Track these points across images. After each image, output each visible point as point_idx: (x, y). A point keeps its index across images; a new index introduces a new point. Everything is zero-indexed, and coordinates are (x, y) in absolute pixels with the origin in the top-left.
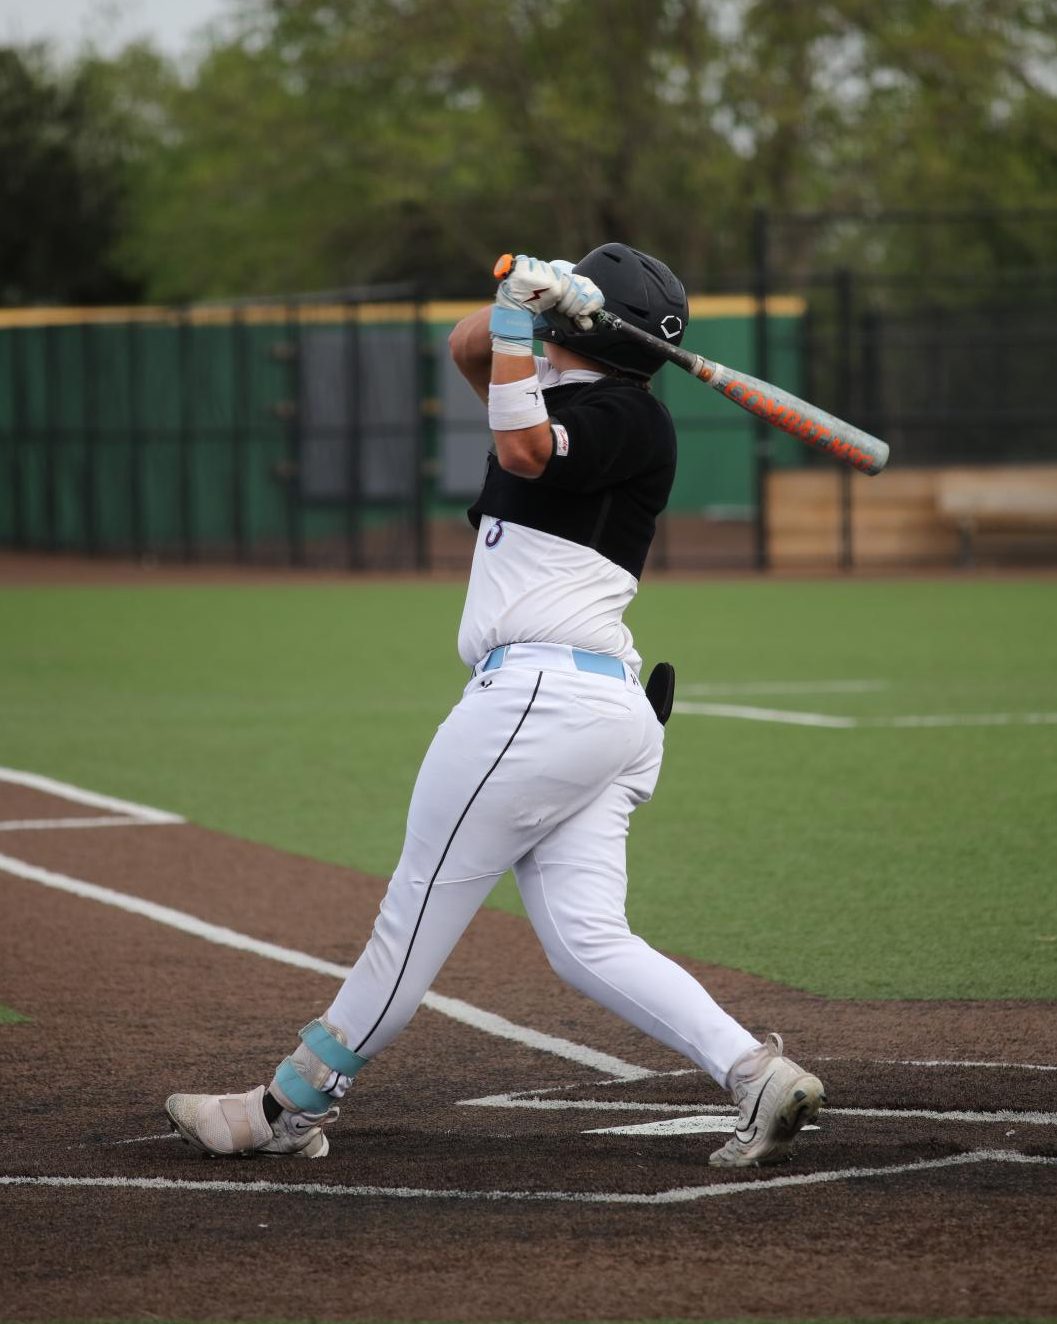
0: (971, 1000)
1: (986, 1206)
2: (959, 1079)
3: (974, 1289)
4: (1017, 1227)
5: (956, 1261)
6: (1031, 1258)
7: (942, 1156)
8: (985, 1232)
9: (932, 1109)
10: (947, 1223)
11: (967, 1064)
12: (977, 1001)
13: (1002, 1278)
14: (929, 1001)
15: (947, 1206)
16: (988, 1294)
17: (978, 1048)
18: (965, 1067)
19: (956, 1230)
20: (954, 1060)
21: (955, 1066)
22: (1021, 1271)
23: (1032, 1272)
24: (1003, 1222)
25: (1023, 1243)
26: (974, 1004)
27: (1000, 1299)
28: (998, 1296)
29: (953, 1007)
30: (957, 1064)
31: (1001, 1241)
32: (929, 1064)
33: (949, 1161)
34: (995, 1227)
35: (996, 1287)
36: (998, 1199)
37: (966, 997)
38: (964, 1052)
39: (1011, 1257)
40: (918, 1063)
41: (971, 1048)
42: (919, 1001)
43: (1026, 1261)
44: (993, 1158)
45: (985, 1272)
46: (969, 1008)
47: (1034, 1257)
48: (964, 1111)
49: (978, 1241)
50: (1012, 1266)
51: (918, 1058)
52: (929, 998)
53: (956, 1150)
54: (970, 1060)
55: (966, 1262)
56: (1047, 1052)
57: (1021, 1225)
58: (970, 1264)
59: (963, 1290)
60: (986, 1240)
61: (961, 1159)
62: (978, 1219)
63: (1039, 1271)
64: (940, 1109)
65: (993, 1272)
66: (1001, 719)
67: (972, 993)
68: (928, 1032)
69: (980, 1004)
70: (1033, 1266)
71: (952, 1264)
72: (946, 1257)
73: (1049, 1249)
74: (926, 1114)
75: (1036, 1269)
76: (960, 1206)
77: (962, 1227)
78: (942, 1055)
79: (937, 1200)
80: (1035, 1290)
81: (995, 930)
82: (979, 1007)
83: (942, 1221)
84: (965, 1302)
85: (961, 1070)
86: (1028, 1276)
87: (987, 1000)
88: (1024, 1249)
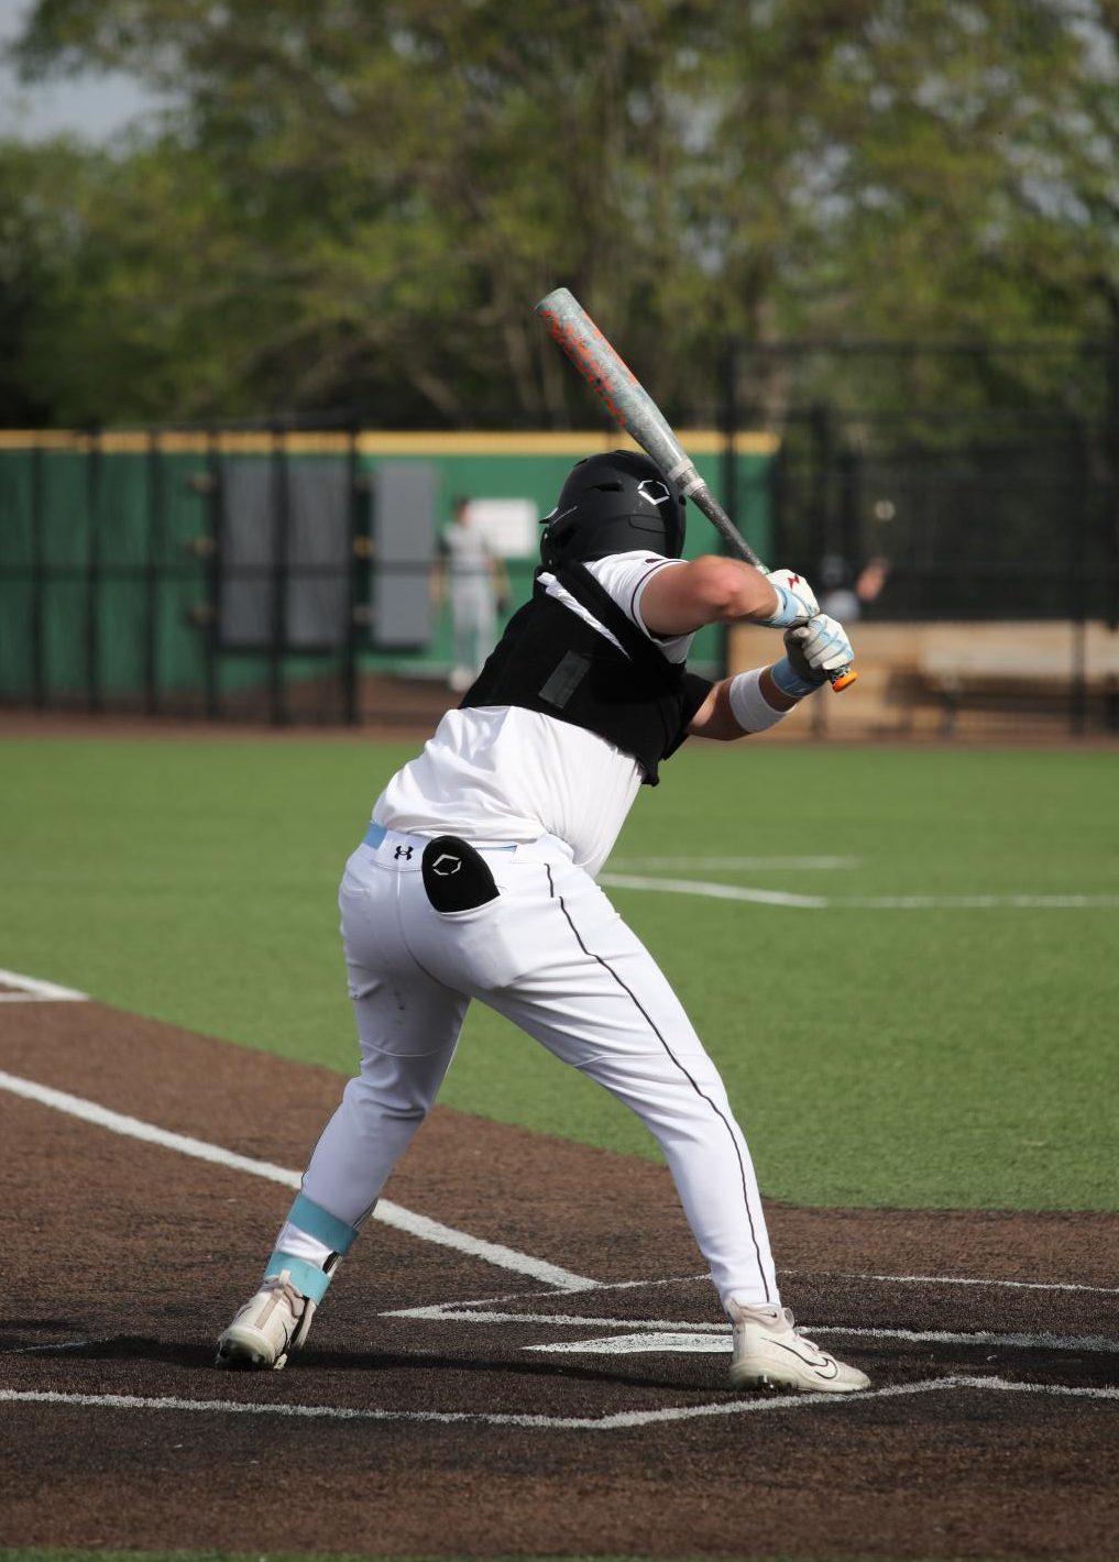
0: (950, 1210)
2: (936, 1297)
3: (948, 1529)
4: (997, 1461)
5: (930, 1497)
6: (1012, 1494)
7: (915, 1381)
8: (962, 1466)
9: (905, 1329)
10: (920, 1455)
11: (945, 1280)
12: (956, 1210)
13: (980, 1516)
14: (905, 1210)
16: (965, 1534)
17: (957, 1263)
18: (941, 1284)
19: (930, 1463)
20: (931, 1276)
21: (930, 1282)
22: (1001, 1509)
23: (1013, 1510)
25: (1004, 1478)
26: (954, 1214)
27: (979, 1539)
28: (975, 1536)
29: (930, 1218)
30: (934, 1280)
31: (980, 1476)
32: (904, 1280)
33: (921, 1386)
34: (973, 1461)
35: (972, 1526)
37: (947, 1207)
38: (941, 1266)
39: (990, 1494)
40: (892, 1279)
41: (948, 1262)
42: (894, 1210)
43: (1007, 1498)
44: (972, 1384)
45: (963, 1510)
46: (947, 1218)
47: (1016, 1494)
48: (939, 1330)
49: (955, 1476)
50: (991, 1504)
51: (892, 1273)
52: (905, 1206)
54: (948, 1275)
55: (942, 1497)
56: (1033, 1269)
59: (938, 1529)
60: (964, 1475)
61: (934, 1385)
63: (1021, 1510)
64: (915, 1328)
65: (971, 1509)
66: (986, 901)
67: (954, 1203)
68: (902, 1244)
69: (960, 1214)
70: (1014, 1504)
71: (926, 1500)
72: (918, 1492)
73: (1031, 1485)
74: (900, 1334)
75: (1018, 1507)
77: (937, 1460)
78: (917, 1270)
80: (1016, 1530)
81: (977, 1133)
82: (959, 1218)
83: (916, 1453)
84: (939, 1544)
85: (937, 1287)
86: (1010, 1515)
87: (969, 1211)
88: (1005, 1485)
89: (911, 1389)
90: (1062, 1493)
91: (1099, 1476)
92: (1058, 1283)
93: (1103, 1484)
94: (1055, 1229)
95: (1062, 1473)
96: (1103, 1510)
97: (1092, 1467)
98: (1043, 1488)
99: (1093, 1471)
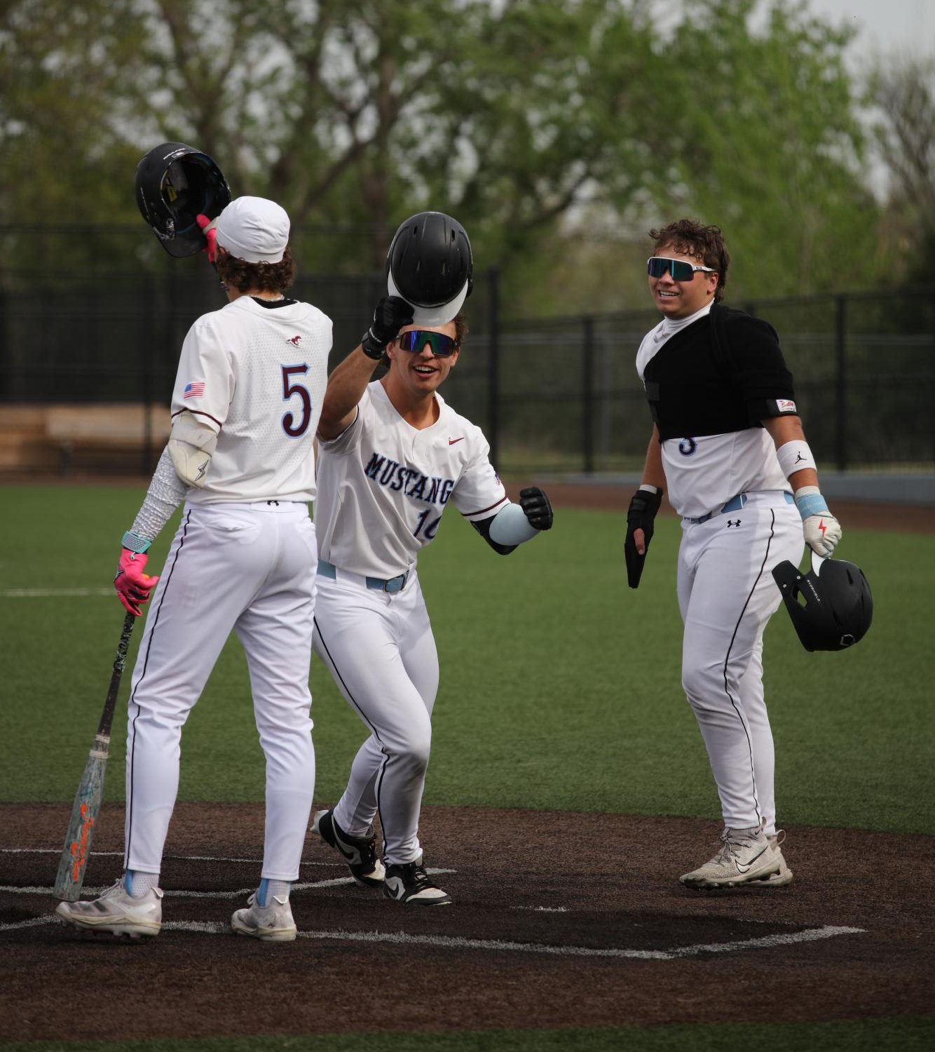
0: (48, 803)
1: (47, 958)
2: (36, 862)
3: (33, 1020)
4: (68, 973)
5: (22, 999)
6: (75, 996)
7: (18, 921)
8: (45, 977)
9: (14, 886)
10: (18, 970)
11: (41, 851)
12: (52, 803)
14: (18, 804)
15: (19, 958)
16: (44, 1024)
17: (50, 838)
18: (39, 853)
19: (24, 976)
20: (34, 847)
21: (32, 852)
22: (67, 1006)
23: (75, 1006)
24: (58, 970)
25: (71, 984)
26: (50, 806)
27: (52, 1027)
28: (50, 1025)
29: (34, 808)
30: (34, 851)
31: (55, 984)
32: (15, 851)
33: (22, 925)
34: (52, 974)
35: (48, 1018)
36: (56, 952)
37: (44, 801)
38: (40, 841)
39: (61, 996)
40: (7, 851)
41: (45, 839)
42: (11, 803)
43: (72, 999)
44: (55, 921)
45: (42, 1007)
46: (45, 808)
47: (78, 995)
48: (36, 886)
49: (39, 984)
50: (62, 1003)
51: (7, 847)
52: (19, 801)
53: (29, 916)
54: (44, 848)
55: (30, 999)
56: (99, 841)
57: (70, 971)
58: (32, 1001)
59: (26, 1021)
60: (45, 983)
61: (31, 923)
62: (41, 968)
63: (81, 1006)
64: (20, 886)
65: (48, 1007)
66: (83, 592)
67: (49, 798)
68: (16, 827)
69: (54, 805)
70: (76, 1002)
71: (19, 1001)
72: (15, 996)
73: (88, 989)
74: (10, 889)
75: (78, 1004)
76: (29, 958)
77: (28, 974)
78: (23, 845)
79: (13, 953)
80: (77, 1020)
81: (68, 750)
82: (53, 808)
83: (15, 969)
84: (26, 1031)
85: (37, 855)
86: (73, 1010)
87: (59, 802)
88: (71, 989)
89: (15, 926)
90: (107, 994)
91: (131, 982)
92: (114, 851)
93: (134, 987)
94: (114, 814)
95: (107, 980)
96: (132, 1004)
97: (127, 975)
98: (95, 991)
99: (128, 978)
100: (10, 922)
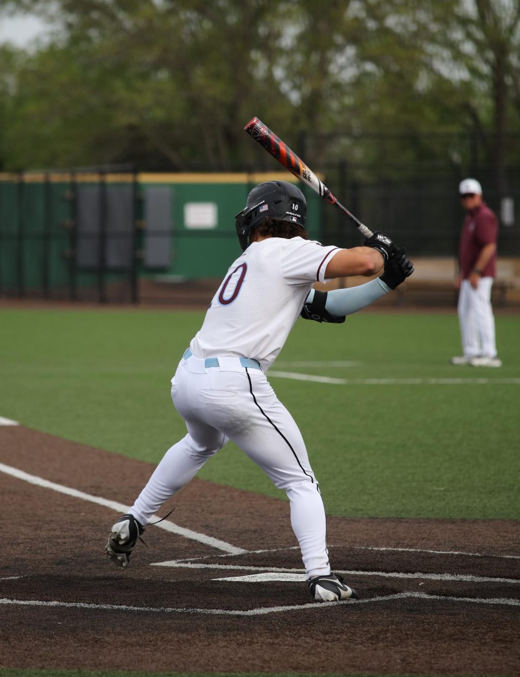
0: (402, 518)
1: (409, 620)
2: (396, 557)
3: (403, 660)
4: (424, 630)
5: (394, 646)
6: (431, 645)
7: (388, 595)
8: (409, 632)
9: (383, 572)
10: (390, 627)
11: (400, 549)
12: (405, 519)
13: (417, 655)
14: (382, 518)
15: (390, 619)
16: (411, 663)
17: (406, 542)
18: (399, 551)
19: (395, 631)
20: (394, 547)
21: (394, 550)
22: (426, 652)
23: (432, 652)
24: (418, 628)
25: (428, 638)
26: (404, 520)
27: (417, 665)
28: (415, 664)
29: (393, 521)
30: (395, 549)
31: (416, 637)
32: (382, 549)
33: (391, 597)
34: (414, 630)
35: (413, 659)
36: (416, 616)
37: (399, 517)
38: (399, 543)
39: (421, 645)
40: (376, 549)
41: (402, 541)
42: (377, 518)
43: (429, 647)
44: (413, 596)
45: (409, 652)
46: (401, 522)
47: (433, 645)
48: (399, 572)
49: (406, 637)
50: (422, 649)
51: (376, 546)
52: (382, 517)
53: (395, 592)
54: (402, 547)
55: (400, 647)
56: (440, 545)
57: (426, 629)
58: (402, 648)
59: (398, 661)
60: (409, 636)
61: (397, 596)
62: (405, 626)
63: (435, 652)
64: (387, 571)
65: (413, 652)
66: (418, 381)
67: (403, 515)
68: (381, 534)
69: (406, 520)
70: (432, 650)
71: (392, 648)
72: (389, 644)
73: (440, 641)
74: (380, 574)
75: (434, 651)
76: (397, 619)
77: (397, 630)
78: (388, 545)
79: (385, 616)
80: (433, 661)
81: (414, 484)
82: (406, 522)
83: (388, 626)
84: (399, 667)
85: (397, 553)
86: (430, 654)
87: (410, 518)
88: (428, 641)
89: (385, 598)
90: (453, 645)
91: (470, 637)
92: (450, 551)
93: (472, 641)
94: (449, 527)
95: (454, 635)
96: (472, 652)
97: (466, 633)
98: (445, 642)
99: (467, 635)
100: (382, 595)
